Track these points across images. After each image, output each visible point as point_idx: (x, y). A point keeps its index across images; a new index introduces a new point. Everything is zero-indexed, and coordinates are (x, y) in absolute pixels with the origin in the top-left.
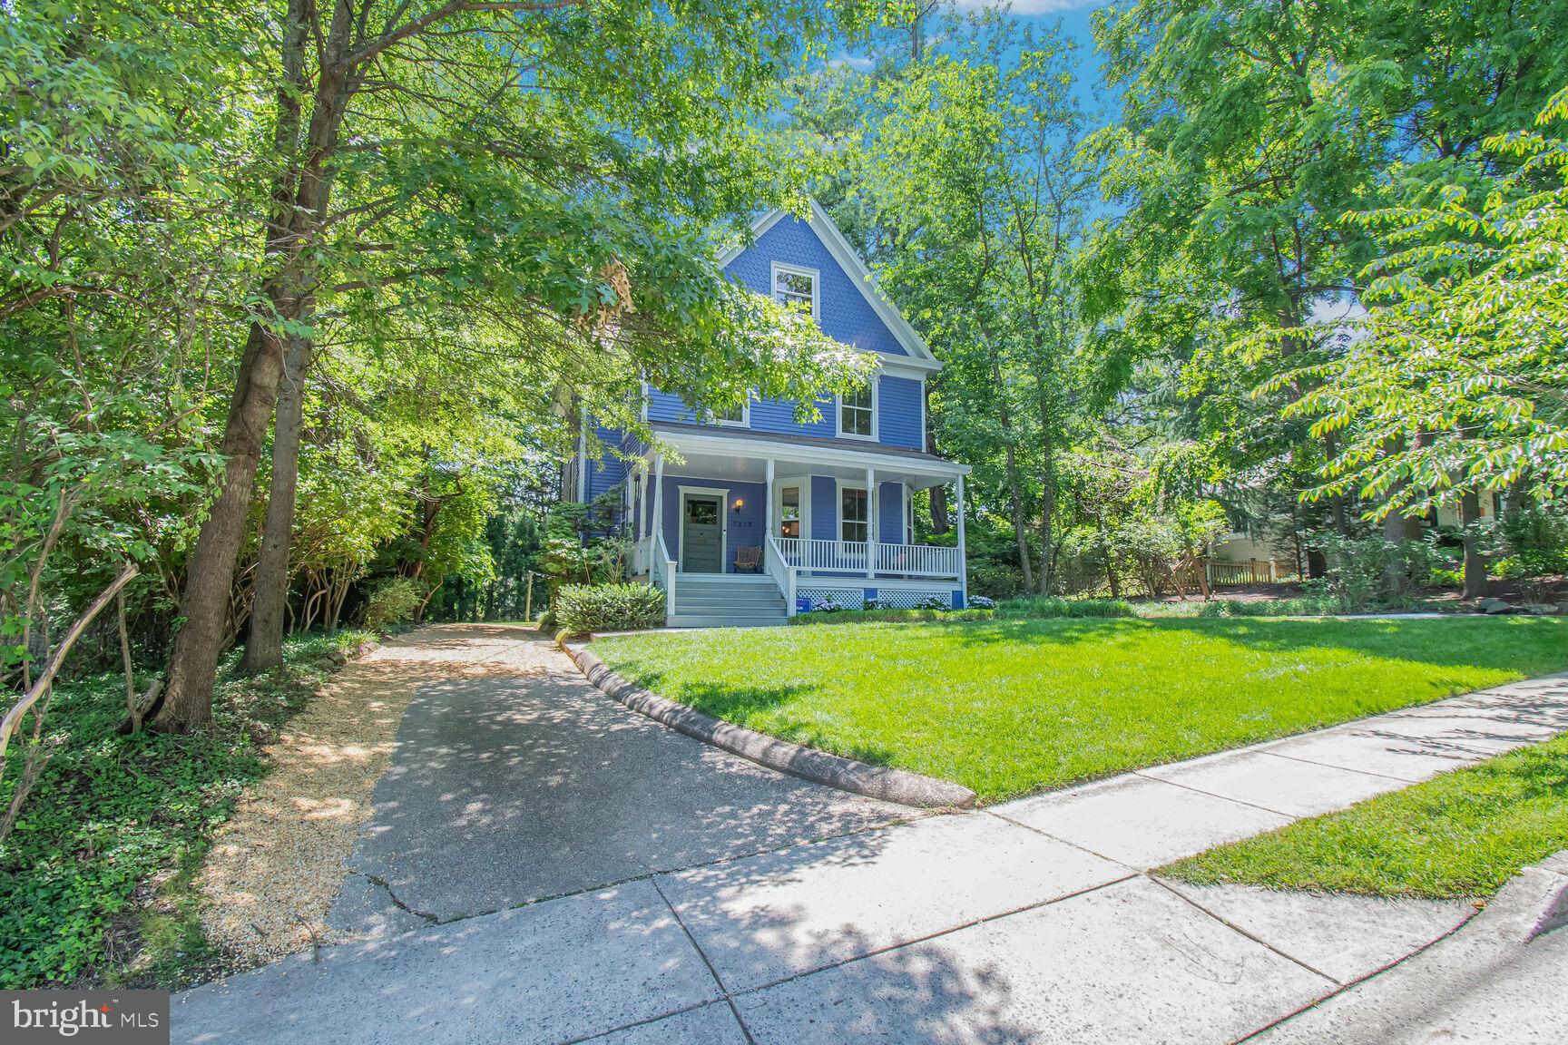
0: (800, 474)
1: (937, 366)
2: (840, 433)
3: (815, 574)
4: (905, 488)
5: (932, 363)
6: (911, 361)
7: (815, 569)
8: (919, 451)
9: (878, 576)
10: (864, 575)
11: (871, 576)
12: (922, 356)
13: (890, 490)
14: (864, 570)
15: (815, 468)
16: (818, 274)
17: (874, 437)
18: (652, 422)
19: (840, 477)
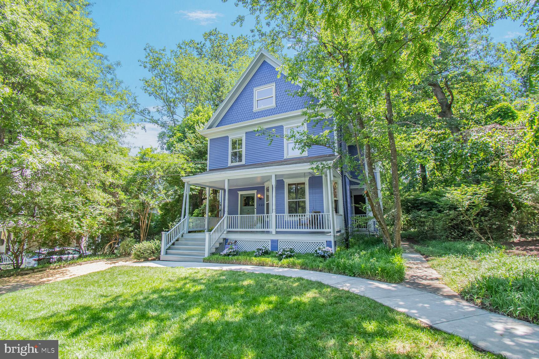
2: (286, 156)
8: (334, 155)
10: (270, 232)
11: (274, 233)
14: (271, 230)
16: (274, 85)
17: (306, 153)
18: (210, 170)
19: (285, 178)
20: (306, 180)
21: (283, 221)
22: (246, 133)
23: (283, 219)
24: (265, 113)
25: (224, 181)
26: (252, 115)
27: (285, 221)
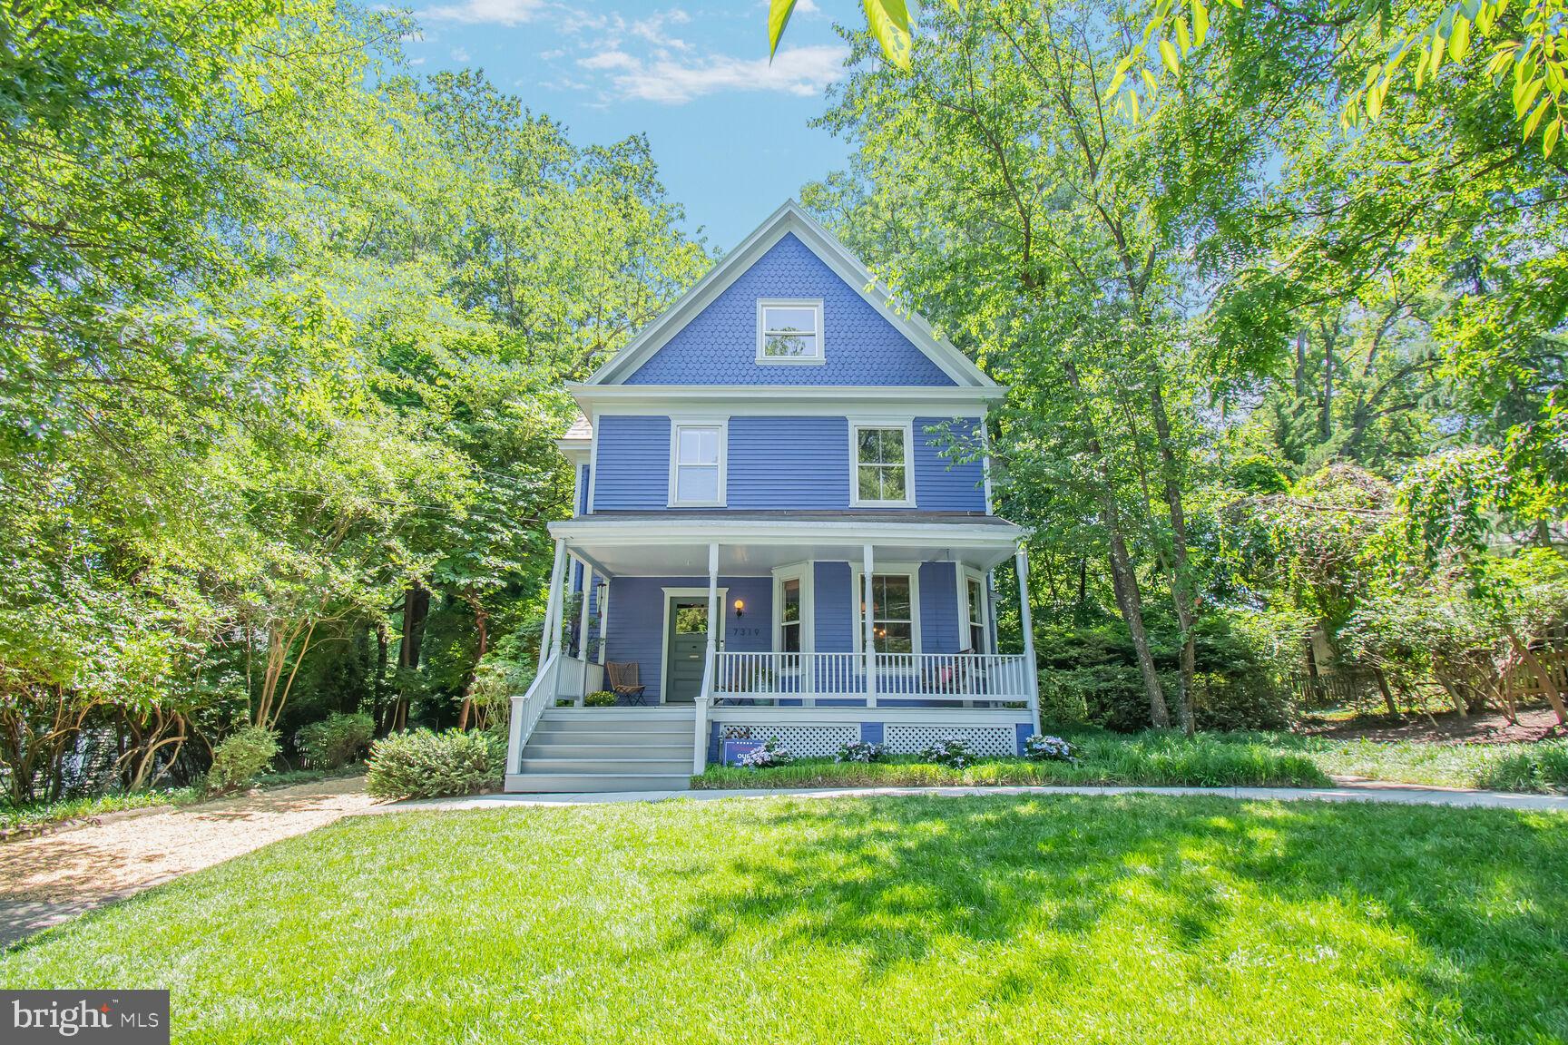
0: (800, 561)
1: (996, 392)
2: (855, 501)
3: (819, 703)
4: (959, 568)
5: (992, 391)
6: (964, 391)
7: (821, 695)
8: (982, 514)
9: (881, 703)
10: (862, 703)
11: (872, 703)
12: (977, 384)
13: (938, 573)
14: (861, 696)
15: (819, 550)
16: (821, 305)
17: (909, 500)
18: (598, 512)
19: (853, 561)
20: (912, 571)
21: (851, 676)
22: (732, 419)
23: (851, 670)
24: (794, 373)
25: (707, 547)
26: (751, 372)
27: (857, 677)
